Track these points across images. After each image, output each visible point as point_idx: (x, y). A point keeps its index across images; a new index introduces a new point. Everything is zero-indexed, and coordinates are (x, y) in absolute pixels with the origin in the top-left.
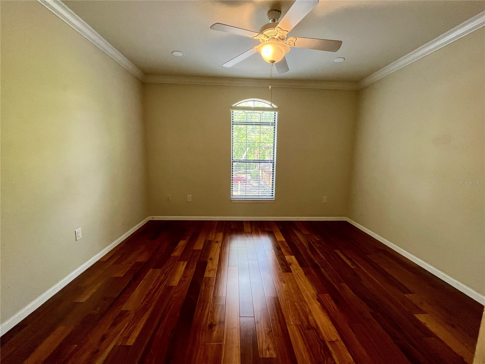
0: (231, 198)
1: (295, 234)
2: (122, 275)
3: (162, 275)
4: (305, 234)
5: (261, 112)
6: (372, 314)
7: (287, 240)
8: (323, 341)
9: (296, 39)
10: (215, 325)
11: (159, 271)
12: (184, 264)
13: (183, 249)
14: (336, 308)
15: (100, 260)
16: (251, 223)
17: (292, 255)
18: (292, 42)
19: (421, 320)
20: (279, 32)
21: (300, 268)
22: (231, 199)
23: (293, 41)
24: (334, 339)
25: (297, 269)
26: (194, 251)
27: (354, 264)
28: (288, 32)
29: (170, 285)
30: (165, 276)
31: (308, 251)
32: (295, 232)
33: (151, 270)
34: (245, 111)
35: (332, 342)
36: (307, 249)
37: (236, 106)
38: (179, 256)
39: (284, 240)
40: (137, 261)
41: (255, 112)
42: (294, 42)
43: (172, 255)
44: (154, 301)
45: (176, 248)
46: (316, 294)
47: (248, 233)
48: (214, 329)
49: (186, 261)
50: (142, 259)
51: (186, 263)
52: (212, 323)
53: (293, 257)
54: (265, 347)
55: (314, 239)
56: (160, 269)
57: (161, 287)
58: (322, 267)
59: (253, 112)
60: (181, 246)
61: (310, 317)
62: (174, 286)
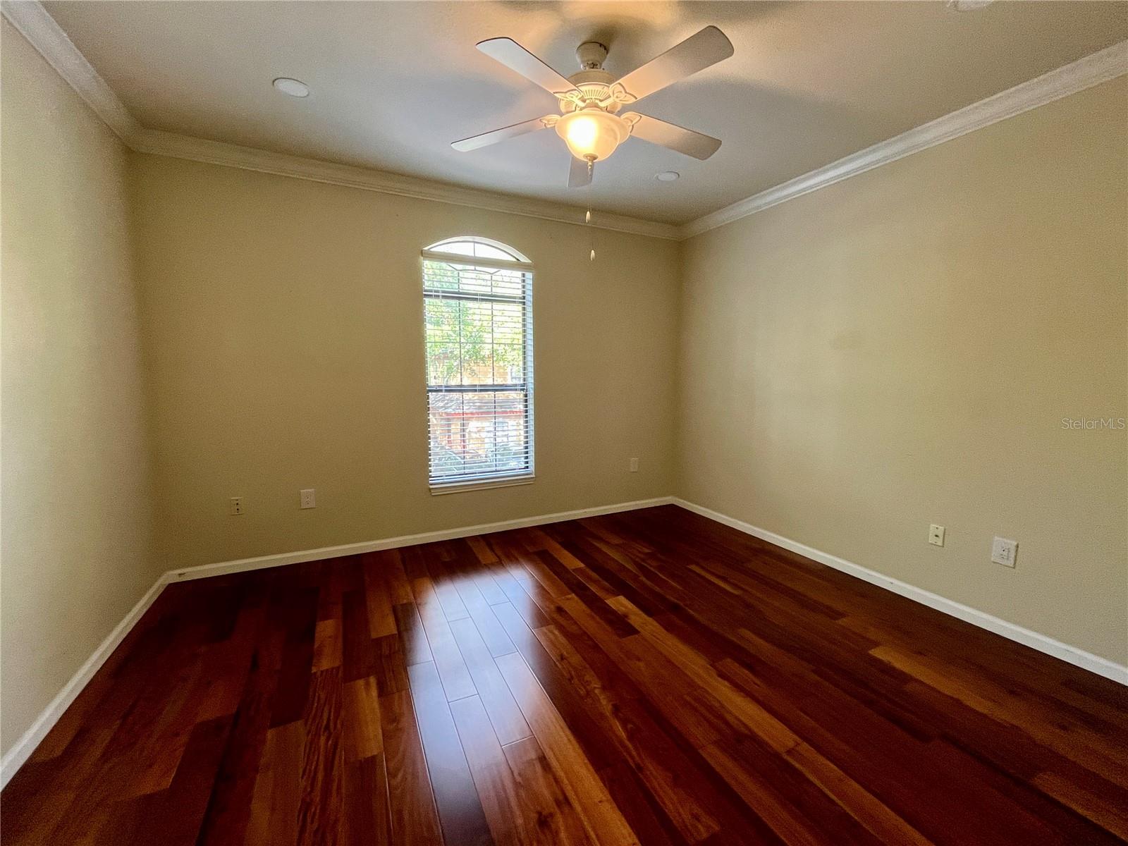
0: (431, 484)
1: (597, 548)
2: (167, 782)
3: (317, 735)
4: (617, 545)
5: (492, 270)
6: (814, 672)
7: (587, 565)
8: (777, 755)
9: (641, 117)
10: (551, 815)
11: (299, 729)
12: (368, 684)
13: (340, 644)
14: (758, 683)
15: (31, 758)
16: (487, 539)
17: (618, 595)
18: (630, 122)
19: (880, 657)
20: (615, 96)
21: (650, 619)
22: (431, 487)
23: (632, 121)
24: (791, 744)
25: (645, 623)
26: (378, 641)
27: (736, 586)
28: (636, 98)
29: (361, 756)
30: (330, 734)
31: (643, 578)
32: (595, 544)
33: (270, 734)
34: (451, 265)
35: (789, 752)
36: (639, 577)
37: (431, 250)
38: (338, 668)
39: (582, 565)
40: (198, 720)
41: (478, 268)
42: (633, 123)
43: (314, 670)
44: (336, 821)
45: (316, 646)
46: (711, 665)
47: (493, 564)
48: (553, 826)
49: (368, 676)
50: (212, 708)
51: (372, 680)
52: (540, 813)
53: (622, 599)
54: (687, 817)
55: (640, 552)
56: (300, 723)
57: (335, 772)
58: (686, 605)
59: (472, 268)
60: (330, 637)
61: (728, 717)
62: (376, 755)
